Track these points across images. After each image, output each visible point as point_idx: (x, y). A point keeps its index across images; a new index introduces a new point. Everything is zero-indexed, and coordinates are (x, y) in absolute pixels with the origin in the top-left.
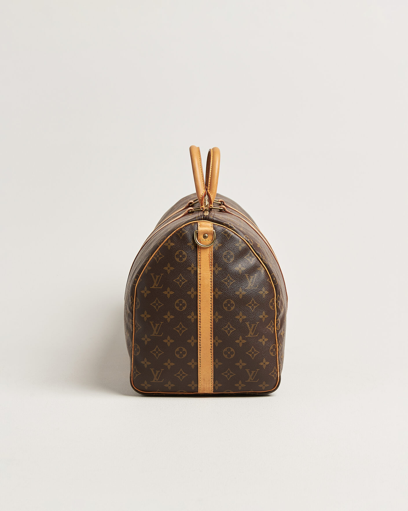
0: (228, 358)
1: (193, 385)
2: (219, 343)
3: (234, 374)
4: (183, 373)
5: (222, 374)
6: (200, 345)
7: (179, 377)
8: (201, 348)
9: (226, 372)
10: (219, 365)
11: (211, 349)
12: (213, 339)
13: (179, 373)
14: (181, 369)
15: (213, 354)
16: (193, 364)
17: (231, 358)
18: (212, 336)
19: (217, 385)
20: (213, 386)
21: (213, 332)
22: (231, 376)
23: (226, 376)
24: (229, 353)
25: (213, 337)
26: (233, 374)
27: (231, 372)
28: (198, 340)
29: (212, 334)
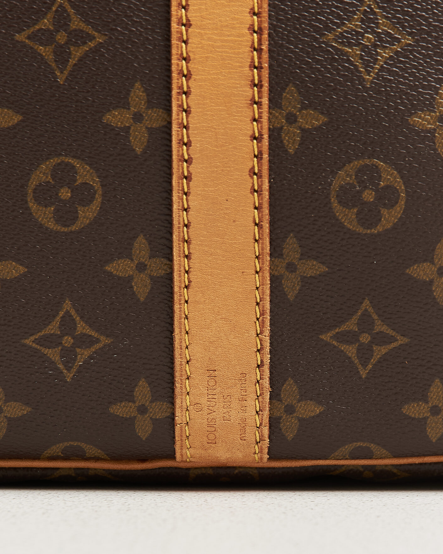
0: (360, 229)
1: (143, 410)
2: (303, 130)
3: (402, 340)
4: (82, 328)
5: (326, 337)
6: (188, 144)
7: (53, 354)
8: (189, 161)
9: (351, 325)
10: (303, 279)
11: (252, 172)
12: (265, 101)
13: (53, 328)
14: (67, 305)
15: (266, 206)
16: (141, 267)
17: (380, 228)
18: (259, 86)
19: (290, 410)
20: (266, 413)
21: (265, 56)
22: (380, 351)
23: (351, 350)
24: (369, 196)
25: (265, 89)
26: (392, 339)
27: (380, 327)
28: (175, 109)
29: (260, 68)
